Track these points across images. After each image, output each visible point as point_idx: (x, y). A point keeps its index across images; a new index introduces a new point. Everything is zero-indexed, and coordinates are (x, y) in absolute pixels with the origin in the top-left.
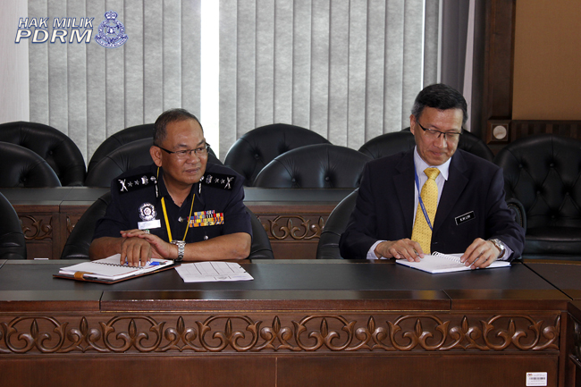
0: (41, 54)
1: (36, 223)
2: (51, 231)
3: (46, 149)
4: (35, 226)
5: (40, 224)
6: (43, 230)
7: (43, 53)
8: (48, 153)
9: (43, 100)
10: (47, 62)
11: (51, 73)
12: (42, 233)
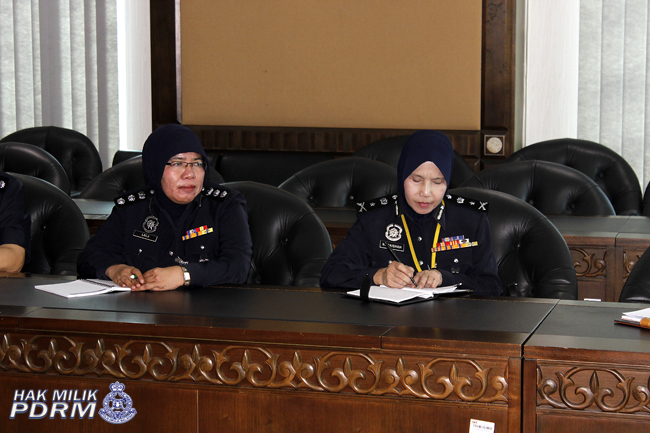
0: (593, 60)
1: (588, 258)
2: (604, 267)
3: (596, 171)
4: (586, 261)
5: (592, 258)
6: (595, 266)
7: (596, 58)
8: (598, 175)
9: (594, 113)
10: (599, 69)
11: (604, 82)
12: (594, 270)
